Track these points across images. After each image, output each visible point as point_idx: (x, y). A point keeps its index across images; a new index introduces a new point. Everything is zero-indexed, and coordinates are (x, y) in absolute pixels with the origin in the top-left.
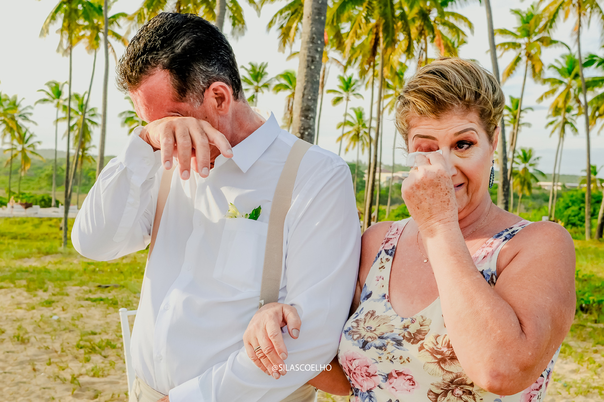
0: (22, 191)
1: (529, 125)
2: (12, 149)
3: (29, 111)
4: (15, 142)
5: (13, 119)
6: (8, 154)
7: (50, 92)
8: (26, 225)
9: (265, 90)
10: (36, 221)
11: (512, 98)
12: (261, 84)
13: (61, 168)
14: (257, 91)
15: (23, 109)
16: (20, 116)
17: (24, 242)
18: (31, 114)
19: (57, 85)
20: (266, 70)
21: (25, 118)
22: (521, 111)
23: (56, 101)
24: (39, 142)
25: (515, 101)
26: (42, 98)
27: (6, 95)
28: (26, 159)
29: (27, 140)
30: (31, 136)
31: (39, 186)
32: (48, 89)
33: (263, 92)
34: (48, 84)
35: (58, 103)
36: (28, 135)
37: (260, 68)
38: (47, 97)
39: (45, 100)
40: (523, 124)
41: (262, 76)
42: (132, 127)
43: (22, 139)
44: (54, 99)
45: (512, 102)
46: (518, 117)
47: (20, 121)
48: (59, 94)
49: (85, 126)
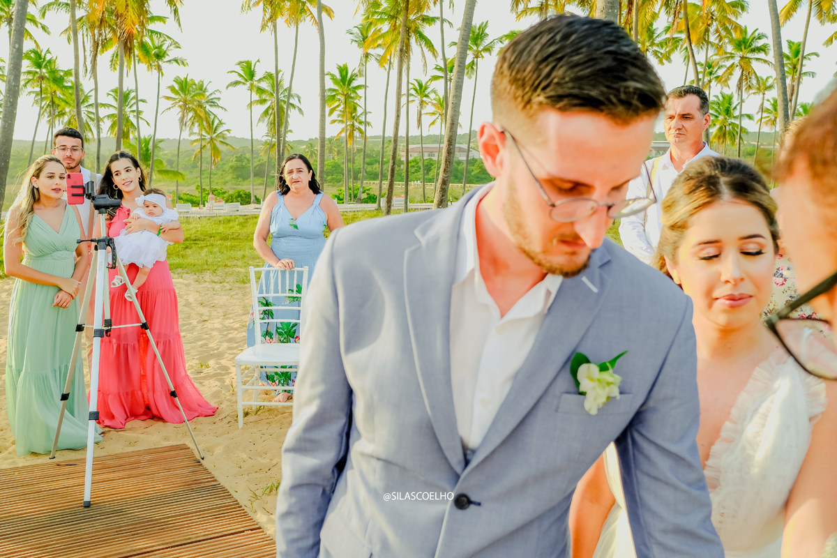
0: (214, 187)
1: (813, 74)
2: (202, 139)
3: (217, 95)
4: (204, 133)
5: (200, 106)
6: (197, 146)
7: (242, 73)
8: (231, 224)
9: (486, 54)
10: (241, 220)
11: (790, 43)
12: (481, 48)
13: (245, 158)
14: (477, 57)
15: (211, 94)
16: (207, 102)
17: (235, 243)
18: (219, 99)
19: (249, 64)
20: (487, 31)
21: (212, 103)
22: (803, 57)
23: (248, 83)
24: (228, 131)
25: (794, 47)
26: (233, 80)
27: (192, 80)
28: (215, 150)
29: (216, 129)
30: (221, 123)
31: (223, 180)
32: (239, 69)
33: (483, 57)
34: (240, 63)
35: (252, 85)
36: (216, 122)
37: (479, 29)
38: (239, 79)
39: (237, 83)
40: (805, 73)
41: (482, 39)
42: (333, 106)
43: (211, 128)
44: (246, 80)
45: (790, 47)
46: (798, 67)
47: (208, 108)
48: (252, 75)
49: (280, 109)
